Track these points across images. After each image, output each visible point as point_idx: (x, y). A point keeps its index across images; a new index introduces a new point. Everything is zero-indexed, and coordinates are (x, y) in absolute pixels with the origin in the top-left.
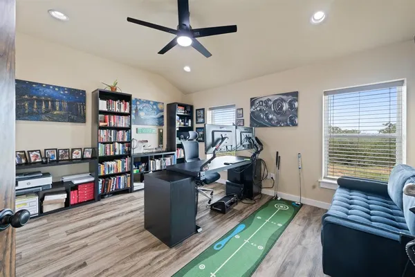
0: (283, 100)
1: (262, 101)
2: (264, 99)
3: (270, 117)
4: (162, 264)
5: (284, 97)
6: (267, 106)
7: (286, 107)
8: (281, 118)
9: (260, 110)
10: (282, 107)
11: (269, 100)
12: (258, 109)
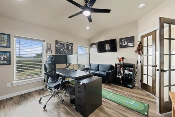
0: (69, 45)
1: (62, 44)
2: (62, 43)
3: (65, 50)
4: (110, 105)
5: (70, 44)
6: (63, 46)
7: (70, 48)
8: (69, 52)
9: (61, 47)
10: (69, 48)
11: (64, 44)
12: (60, 46)
